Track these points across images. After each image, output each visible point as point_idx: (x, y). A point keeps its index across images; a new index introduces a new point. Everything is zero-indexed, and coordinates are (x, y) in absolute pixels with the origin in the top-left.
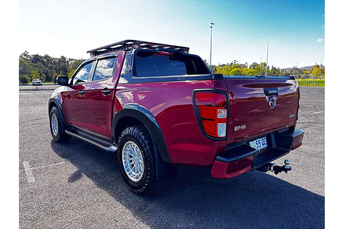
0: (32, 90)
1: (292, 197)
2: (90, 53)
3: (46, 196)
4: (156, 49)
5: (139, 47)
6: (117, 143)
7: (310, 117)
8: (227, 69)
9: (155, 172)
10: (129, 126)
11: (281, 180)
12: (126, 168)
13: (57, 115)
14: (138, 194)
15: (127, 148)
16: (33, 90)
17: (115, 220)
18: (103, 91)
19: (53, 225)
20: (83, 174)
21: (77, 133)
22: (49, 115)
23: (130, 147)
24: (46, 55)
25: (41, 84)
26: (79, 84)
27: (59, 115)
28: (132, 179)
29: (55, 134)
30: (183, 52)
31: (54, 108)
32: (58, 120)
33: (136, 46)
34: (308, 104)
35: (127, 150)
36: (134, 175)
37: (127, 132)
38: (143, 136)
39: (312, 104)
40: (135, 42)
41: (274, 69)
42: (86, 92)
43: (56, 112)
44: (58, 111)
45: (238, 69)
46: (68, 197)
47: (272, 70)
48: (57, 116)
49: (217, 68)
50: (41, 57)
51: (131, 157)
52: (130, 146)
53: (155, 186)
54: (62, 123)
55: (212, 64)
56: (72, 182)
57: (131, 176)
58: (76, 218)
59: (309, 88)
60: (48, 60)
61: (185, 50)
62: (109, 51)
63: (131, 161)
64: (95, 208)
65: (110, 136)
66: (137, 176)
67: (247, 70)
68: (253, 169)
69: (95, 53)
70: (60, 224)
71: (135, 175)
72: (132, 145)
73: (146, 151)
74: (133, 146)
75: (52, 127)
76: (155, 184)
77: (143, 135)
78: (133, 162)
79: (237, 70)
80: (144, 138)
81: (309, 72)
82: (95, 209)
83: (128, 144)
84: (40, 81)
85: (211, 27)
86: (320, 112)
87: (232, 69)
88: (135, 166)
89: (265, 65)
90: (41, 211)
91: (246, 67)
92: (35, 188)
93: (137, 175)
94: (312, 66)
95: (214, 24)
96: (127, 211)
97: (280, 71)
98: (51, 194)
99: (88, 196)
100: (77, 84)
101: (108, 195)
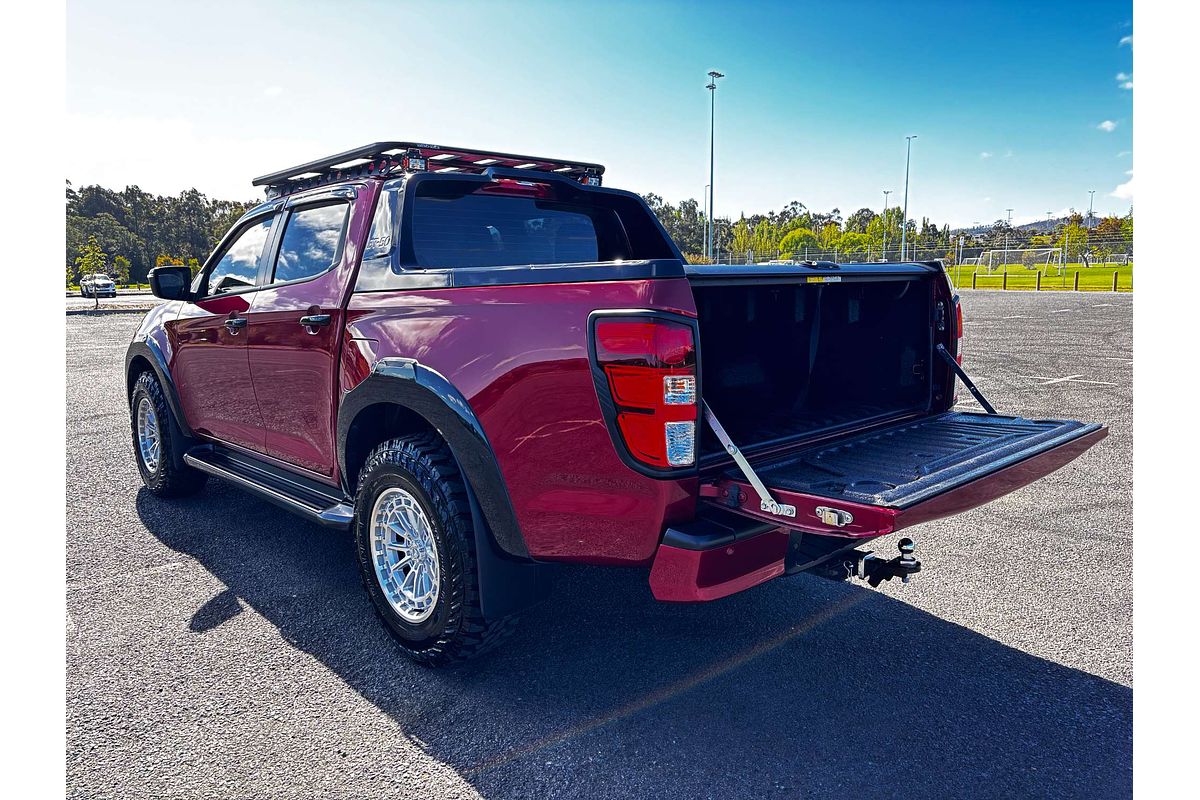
0: (80, 313)
1: (934, 659)
2: (265, 187)
3: (109, 679)
4: (485, 173)
5: (426, 167)
6: (353, 493)
7: (1032, 396)
8: (770, 232)
9: (475, 588)
10: (390, 436)
11: (907, 605)
12: (386, 576)
13: (154, 402)
14: (424, 664)
15: (387, 511)
16: (83, 313)
17: (339, 752)
18: (306, 317)
19: (128, 774)
20: (242, 602)
21: (227, 465)
22: (130, 403)
23: (396, 507)
24: (130, 187)
25: (111, 291)
26: (229, 292)
27: (164, 401)
28: (405, 614)
29: (150, 468)
30: (582, 181)
31: (143, 378)
32: (160, 419)
33: (418, 164)
34: (1031, 352)
35: (386, 519)
36: (410, 600)
37: (384, 455)
38: (434, 470)
39: (1047, 350)
40: (413, 150)
41: (930, 230)
42: (251, 321)
43: (153, 392)
44: (160, 386)
45: (808, 232)
46: (183, 679)
47: (923, 234)
48: (156, 402)
49: (733, 231)
50: (110, 195)
51: (400, 540)
52: (395, 505)
53: (477, 635)
54: (171, 430)
55: (715, 216)
56: (201, 630)
57: (400, 604)
58: (207, 748)
59: (1043, 294)
60: (136, 205)
61: (591, 174)
62: (329, 178)
63: (401, 555)
64: (273, 713)
65: (332, 469)
66: (421, 604)
67: (839, 235)
68: (792, 571)
69: (281, 184)
70: (151, 769)
71: (413, 599)
72: (403, 499)
73: (444, 519)
74: (403, 504)
75: (141, 443)
76: (477, 628)
77: (434, 464)
78: (407, 557)
79: (805, 236)
80: (438, 475)
81: (1047, 239)
82: (276, 717)
83: (387, 498)
84: (110, 282)
85: (712, 87)
86: (1067, 379)
87: (786, 233)
88: (412, 569)
89: (900, 216)
90: (90, 730)
91: (833, 225)
92: (74, 652)
93: (419, 599)
94: (1058, 220)
95: (720, 76)
96: (384, 719)
97: (951, 236)
98: (126, 670)
99: (254, 674)
100: (221, 292)
101: (323, 669)
